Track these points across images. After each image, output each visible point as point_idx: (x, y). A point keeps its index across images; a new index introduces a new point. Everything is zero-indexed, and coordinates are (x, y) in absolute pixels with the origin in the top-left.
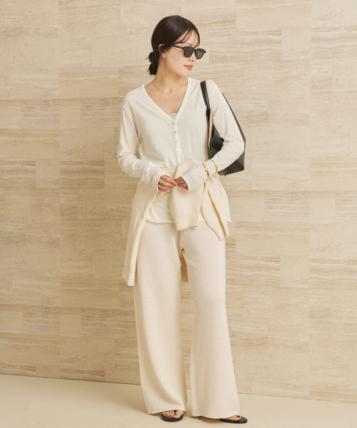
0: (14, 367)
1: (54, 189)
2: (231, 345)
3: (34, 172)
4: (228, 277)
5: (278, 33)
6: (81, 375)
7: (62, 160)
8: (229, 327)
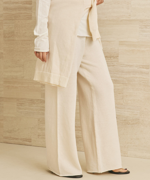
6: (16, 141)
7: (5, 1)
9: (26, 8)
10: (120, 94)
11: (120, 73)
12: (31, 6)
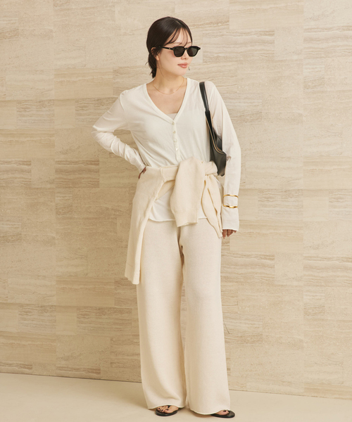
0: (10, 365)
1: (49, 189)
2: (226, 342)
3: (29, 172)
4: (224, 275)
5: (271, 33)
6: (77, 373)
7: (58, 160)
8: (224, 324)
9: (90, 171)
10: (233, 297)
11: (233, 267)
12: (97, 167)
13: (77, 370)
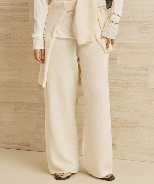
6: (14, 146)
9: (22, 10)
10: (119, 96)
11: (119, 76)
12: (28, 7)
13: (14, 144)
